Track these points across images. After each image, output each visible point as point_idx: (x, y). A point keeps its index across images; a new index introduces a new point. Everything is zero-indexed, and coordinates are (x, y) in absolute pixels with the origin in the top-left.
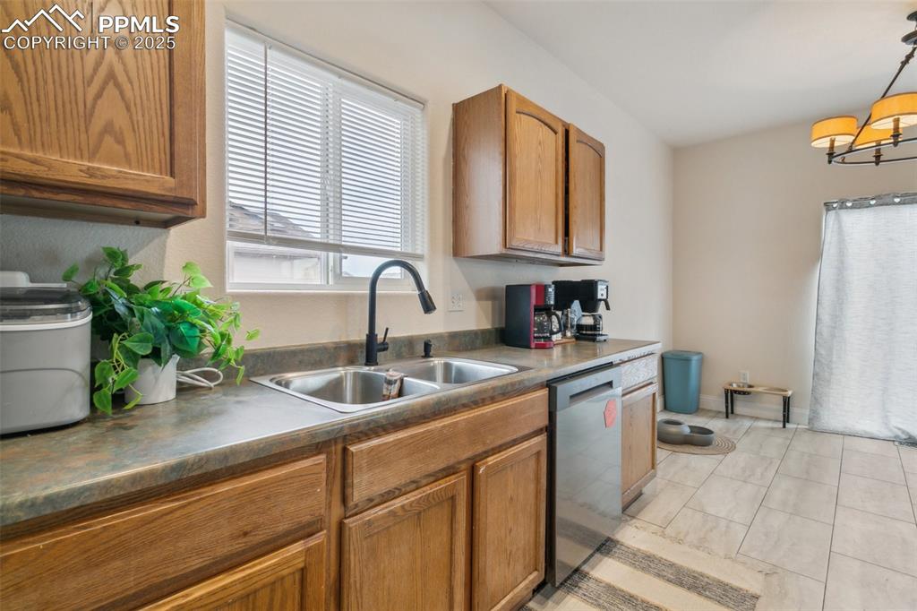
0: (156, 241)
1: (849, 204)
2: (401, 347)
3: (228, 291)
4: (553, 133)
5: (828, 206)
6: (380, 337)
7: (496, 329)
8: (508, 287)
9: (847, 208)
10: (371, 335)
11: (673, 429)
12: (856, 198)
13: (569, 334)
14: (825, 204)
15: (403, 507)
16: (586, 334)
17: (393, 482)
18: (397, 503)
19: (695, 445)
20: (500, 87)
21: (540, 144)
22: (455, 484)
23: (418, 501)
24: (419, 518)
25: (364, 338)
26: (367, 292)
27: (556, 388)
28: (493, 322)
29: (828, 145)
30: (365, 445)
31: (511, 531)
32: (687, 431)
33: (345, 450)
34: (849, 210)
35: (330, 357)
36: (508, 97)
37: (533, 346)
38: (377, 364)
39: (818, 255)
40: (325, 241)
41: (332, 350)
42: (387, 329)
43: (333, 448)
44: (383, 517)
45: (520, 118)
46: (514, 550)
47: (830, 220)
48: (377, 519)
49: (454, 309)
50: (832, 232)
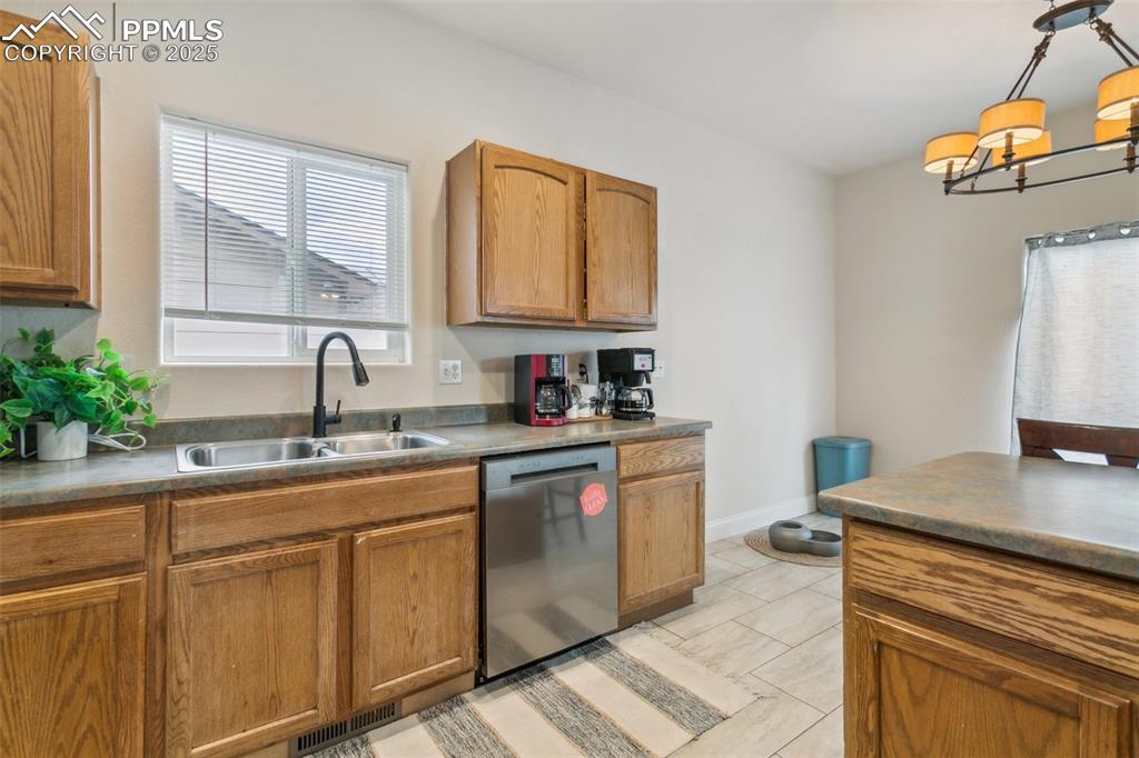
0: (88, 320)
1: (1060, 240)
2: (369, 420)
3: (162, 362)
4: (561, 185)
5: (1031, 243)
6: (330, 409)
7: (510, 405)
8: (517, 357)
9: (1057, 244)
10: (319, 407)
11: (789, 533)
12: (1068, 231)
13: (604, 411)
14: (1027, 241)
15: (243, 563)
16: (626, 412)
17: (229, 540)
18: (236, 559)
19: (816, 555)
20: (474, 144)
21: (538, 198)
22: (319, 550)
23: (265, 561)
24: (269, 578)
25: (310, 410)
26: (314, 364)
27: (485, 466)
28: (507, 396)
29: (944, 170)
30: (192, 502)
31: (415, 608)
32: (806, 535)
33: (170, 505)
34: (1060, 248)
35: (275, 429)
36: (484, 151)
37: (533, 423)
38: (325, 436)
39: (1017, 311)
40: (290, 315)
41: (279, 422)
42: (339, 402)
43: (158, 502)
44: (216, 569)
45: (504, 174)
46: (420, 631)
47: (1033, 263)
48: (208, 570)
49: (448, 381)
50: (1036, 278)
